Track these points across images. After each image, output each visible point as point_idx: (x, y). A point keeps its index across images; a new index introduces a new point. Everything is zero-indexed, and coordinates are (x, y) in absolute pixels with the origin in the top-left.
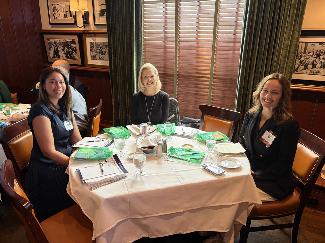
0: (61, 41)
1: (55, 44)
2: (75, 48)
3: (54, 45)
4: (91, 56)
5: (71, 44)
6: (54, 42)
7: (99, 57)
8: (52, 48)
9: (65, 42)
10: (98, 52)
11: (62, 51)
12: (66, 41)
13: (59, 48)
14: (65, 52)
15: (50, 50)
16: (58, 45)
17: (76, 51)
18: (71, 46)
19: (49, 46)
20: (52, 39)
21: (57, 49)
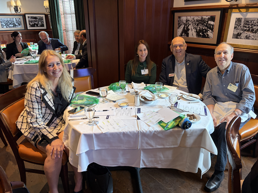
0: (196, 18)
1: (187, 21)
2: (213, 25)
3: (184, 23)
4: (234, 35)
5: (208, 22)
6: (185, 20)
7: (246, 36)
8: (181, 26)
9: (200, 19)
10: (245, 30)
11: (193, 29)
12: (202, 18)
13: (190, 26)
14: (197, 30)
15: (178, 28)
16: (190, 23)
17: (212, 30)
18: (207, 23)
19: (179, 24)
20: (184, 17)
21: (187, 27)
